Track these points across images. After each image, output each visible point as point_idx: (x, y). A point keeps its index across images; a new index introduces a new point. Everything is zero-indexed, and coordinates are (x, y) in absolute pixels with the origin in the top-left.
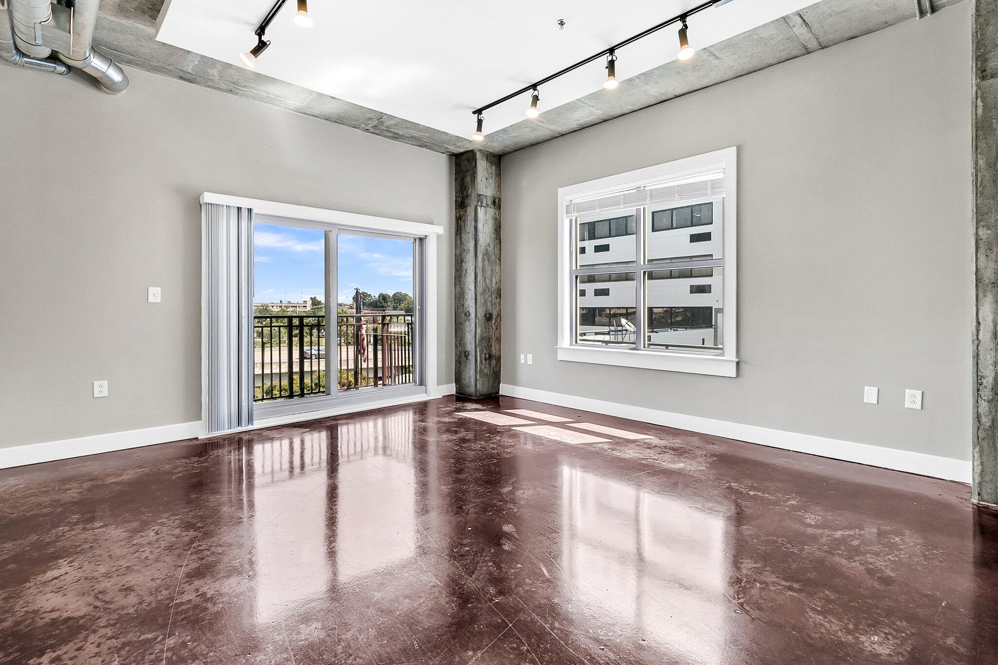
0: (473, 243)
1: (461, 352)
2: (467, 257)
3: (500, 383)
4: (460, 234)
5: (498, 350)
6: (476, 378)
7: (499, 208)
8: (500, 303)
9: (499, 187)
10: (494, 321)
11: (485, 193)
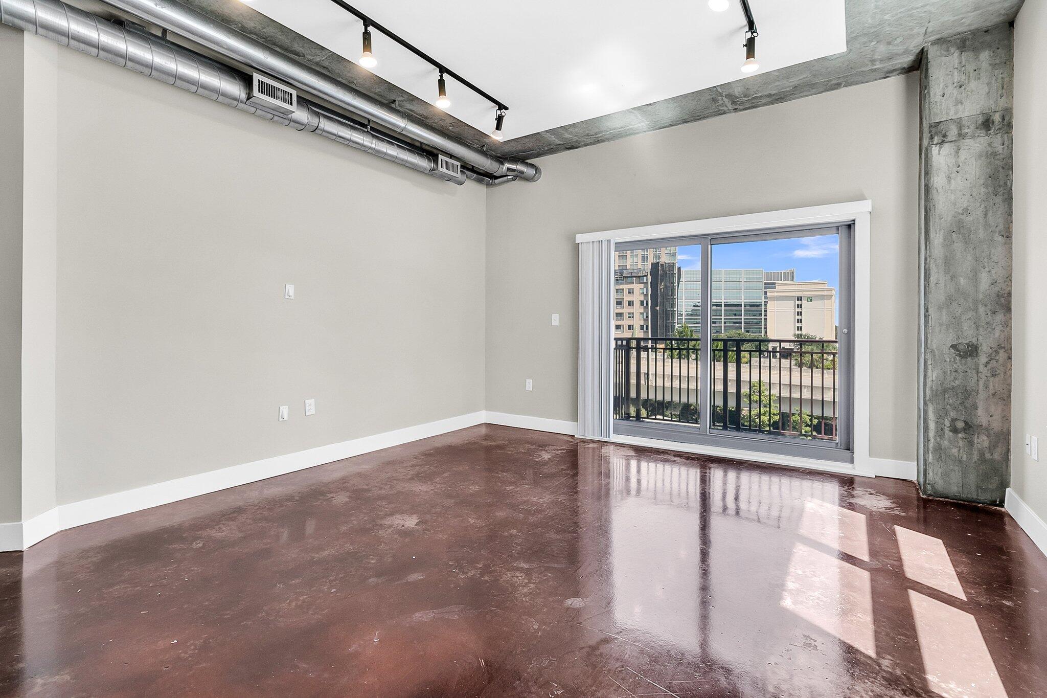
7: (1005, 129)
8: (1007, 324)
9: (1007, 87)
10: (983, 359)
11: (956, 113)
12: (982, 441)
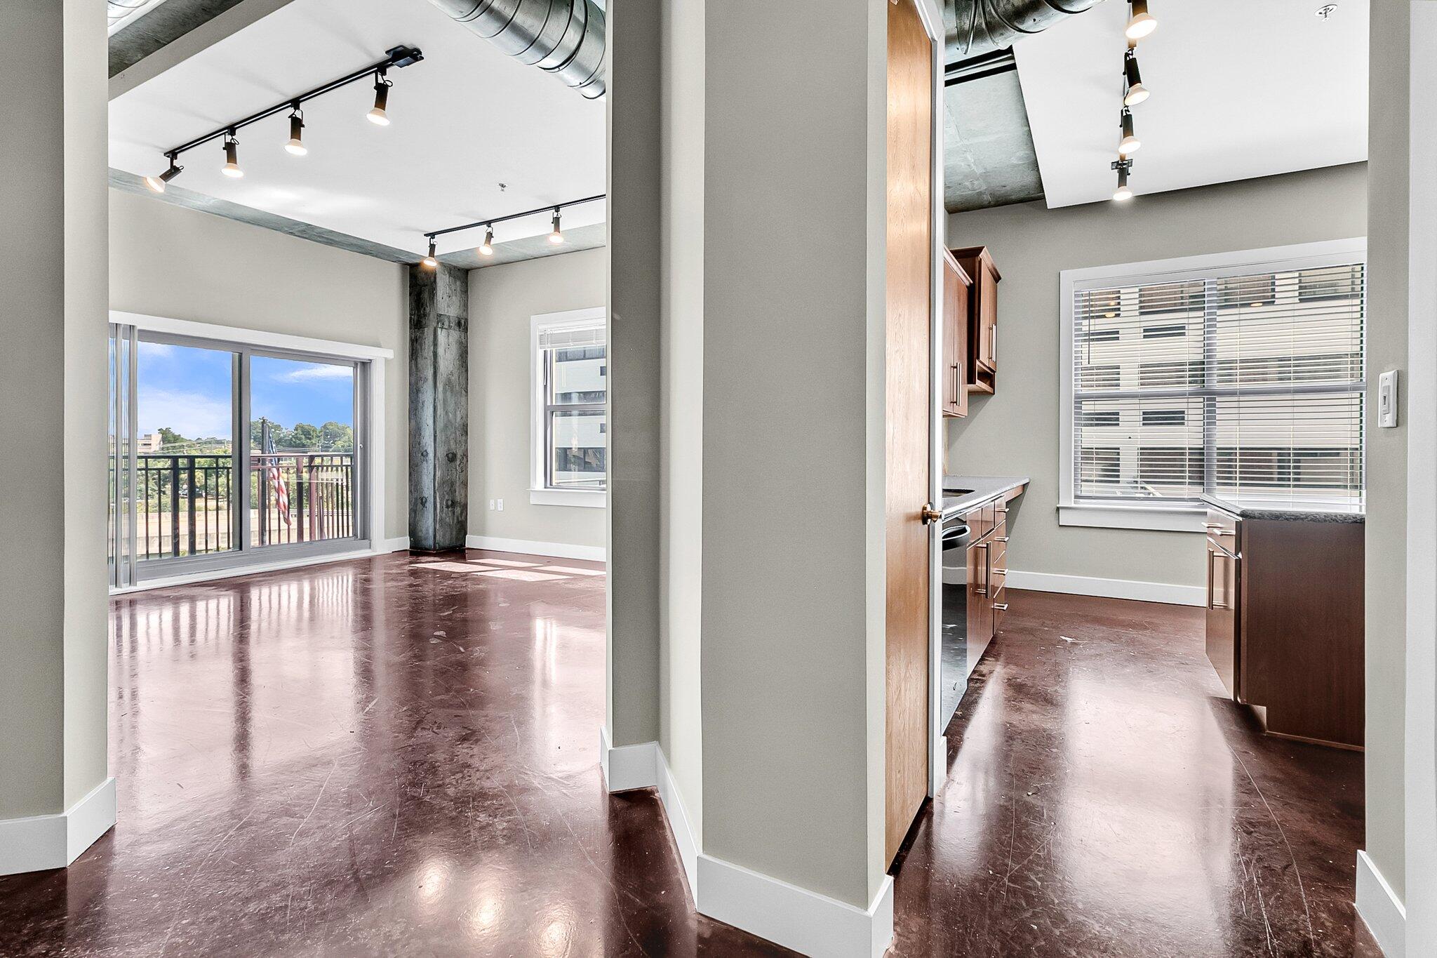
0: (432, 372)
1: (416, 499)
2: (425, 387)
3: (466, 534)
4: (416, 359)
5: (463, 495)
6: (435, 529)
7: (466, 330)
8: (466, 442)
9: (465, 306)
10: (458, 462)
11: (448, 312)
12: (458, 510)
